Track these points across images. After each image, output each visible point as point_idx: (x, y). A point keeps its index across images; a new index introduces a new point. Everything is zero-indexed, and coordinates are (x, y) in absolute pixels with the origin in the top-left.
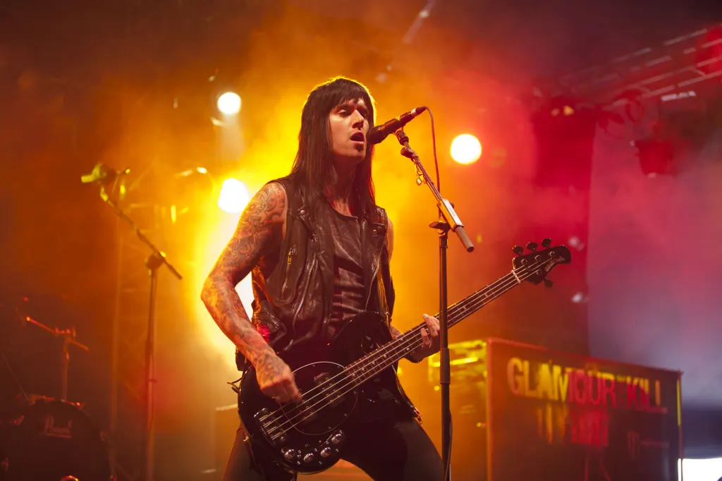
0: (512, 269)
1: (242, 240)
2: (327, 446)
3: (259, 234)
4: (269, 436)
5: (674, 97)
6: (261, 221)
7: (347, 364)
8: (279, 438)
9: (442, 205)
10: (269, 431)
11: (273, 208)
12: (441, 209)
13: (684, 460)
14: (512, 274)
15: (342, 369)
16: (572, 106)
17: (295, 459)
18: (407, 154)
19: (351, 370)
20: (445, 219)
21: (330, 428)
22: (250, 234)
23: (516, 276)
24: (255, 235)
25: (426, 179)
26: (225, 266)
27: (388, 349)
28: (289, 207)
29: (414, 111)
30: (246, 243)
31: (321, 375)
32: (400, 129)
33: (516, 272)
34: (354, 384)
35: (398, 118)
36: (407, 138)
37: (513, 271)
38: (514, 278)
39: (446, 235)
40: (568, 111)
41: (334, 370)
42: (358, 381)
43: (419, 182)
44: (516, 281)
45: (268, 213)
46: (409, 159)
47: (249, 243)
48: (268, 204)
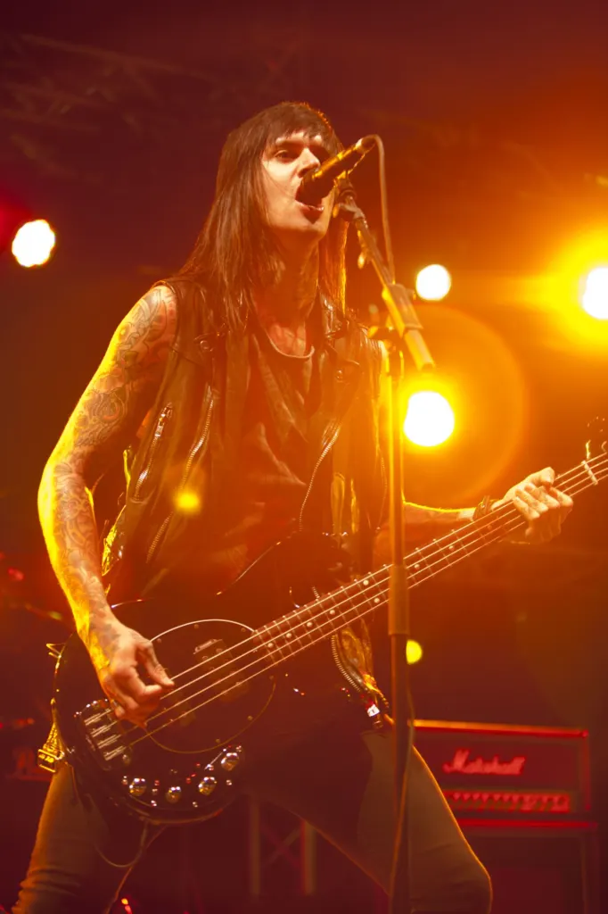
0: (585, 458)
1: (105, 395)
2: (208, 773)
3: (135, 383)
4: (100, 753)
6: (139, 360)
7: (257, 626)
8: (120, 756)
10: (102, 744)
11: (160, 336)
14: (583, 469)
15: (249, 634)
17: (147, 796)
19: (267, 638)
21: (218, 740)
22: (119, 385)
23: (590, 472)
27: (338, 599)
29: (359, 144)
30: (113, 401)
31: (209, 643)
33: (590, 465)
37: (584, 463)
38: (586, 475)
41: (235, 634)
42: (278, 656)
44: (590, 481)
45: (151, 345)
47: (118, 401)
48: (151, 326)
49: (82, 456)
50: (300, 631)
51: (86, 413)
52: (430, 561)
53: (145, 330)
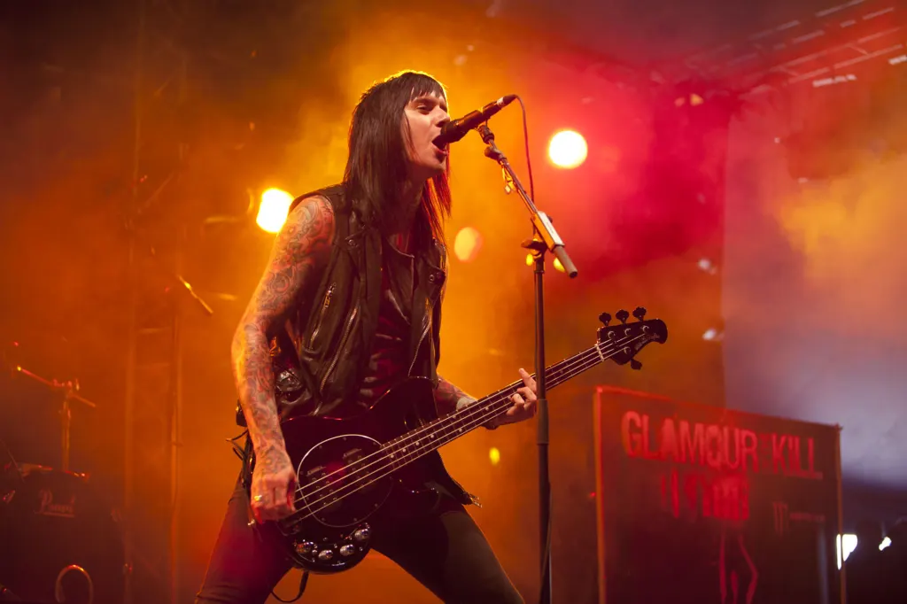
0: (597, 342)
1: (278, 274)
2: (349, 542)
3: (299, 265)
5: (828, 81)
6: (303, 249)
7: (385, 442)
9: (537, 219)
11: (318, 234)
12: (536, 224)
13: (845, 536)
14: (595, 350)
15: (378, 448)
16: (700, 94)
18: (493, 155)
19: (390, 451)
20: (541, 236)
21: (355, 519)
22: (288, 267)
23: (600, 352)
24: (294, 268)
25: (516, 186)
26: (258, 310)
27: (437, 427)
28: (336, 232)
29: (500, 101)
30: (283, 278)
32: (484, 123)
33: (600, 346)
34: (391, 468)
35: (481, 110)
36: (492, 134)
37: (597, 344)
38: (597, 354)
39: (543, 256)
40: (696, 100)
42: (397, 465)
43: (508, 190)
45: (312, 239)
46: (496, 162)
47: (286, 277)
48: (312, 227)
49: (264, 317)
50: (412, 449)
51: (265, 288)
52: (496, 406)
53: (308, 229)
